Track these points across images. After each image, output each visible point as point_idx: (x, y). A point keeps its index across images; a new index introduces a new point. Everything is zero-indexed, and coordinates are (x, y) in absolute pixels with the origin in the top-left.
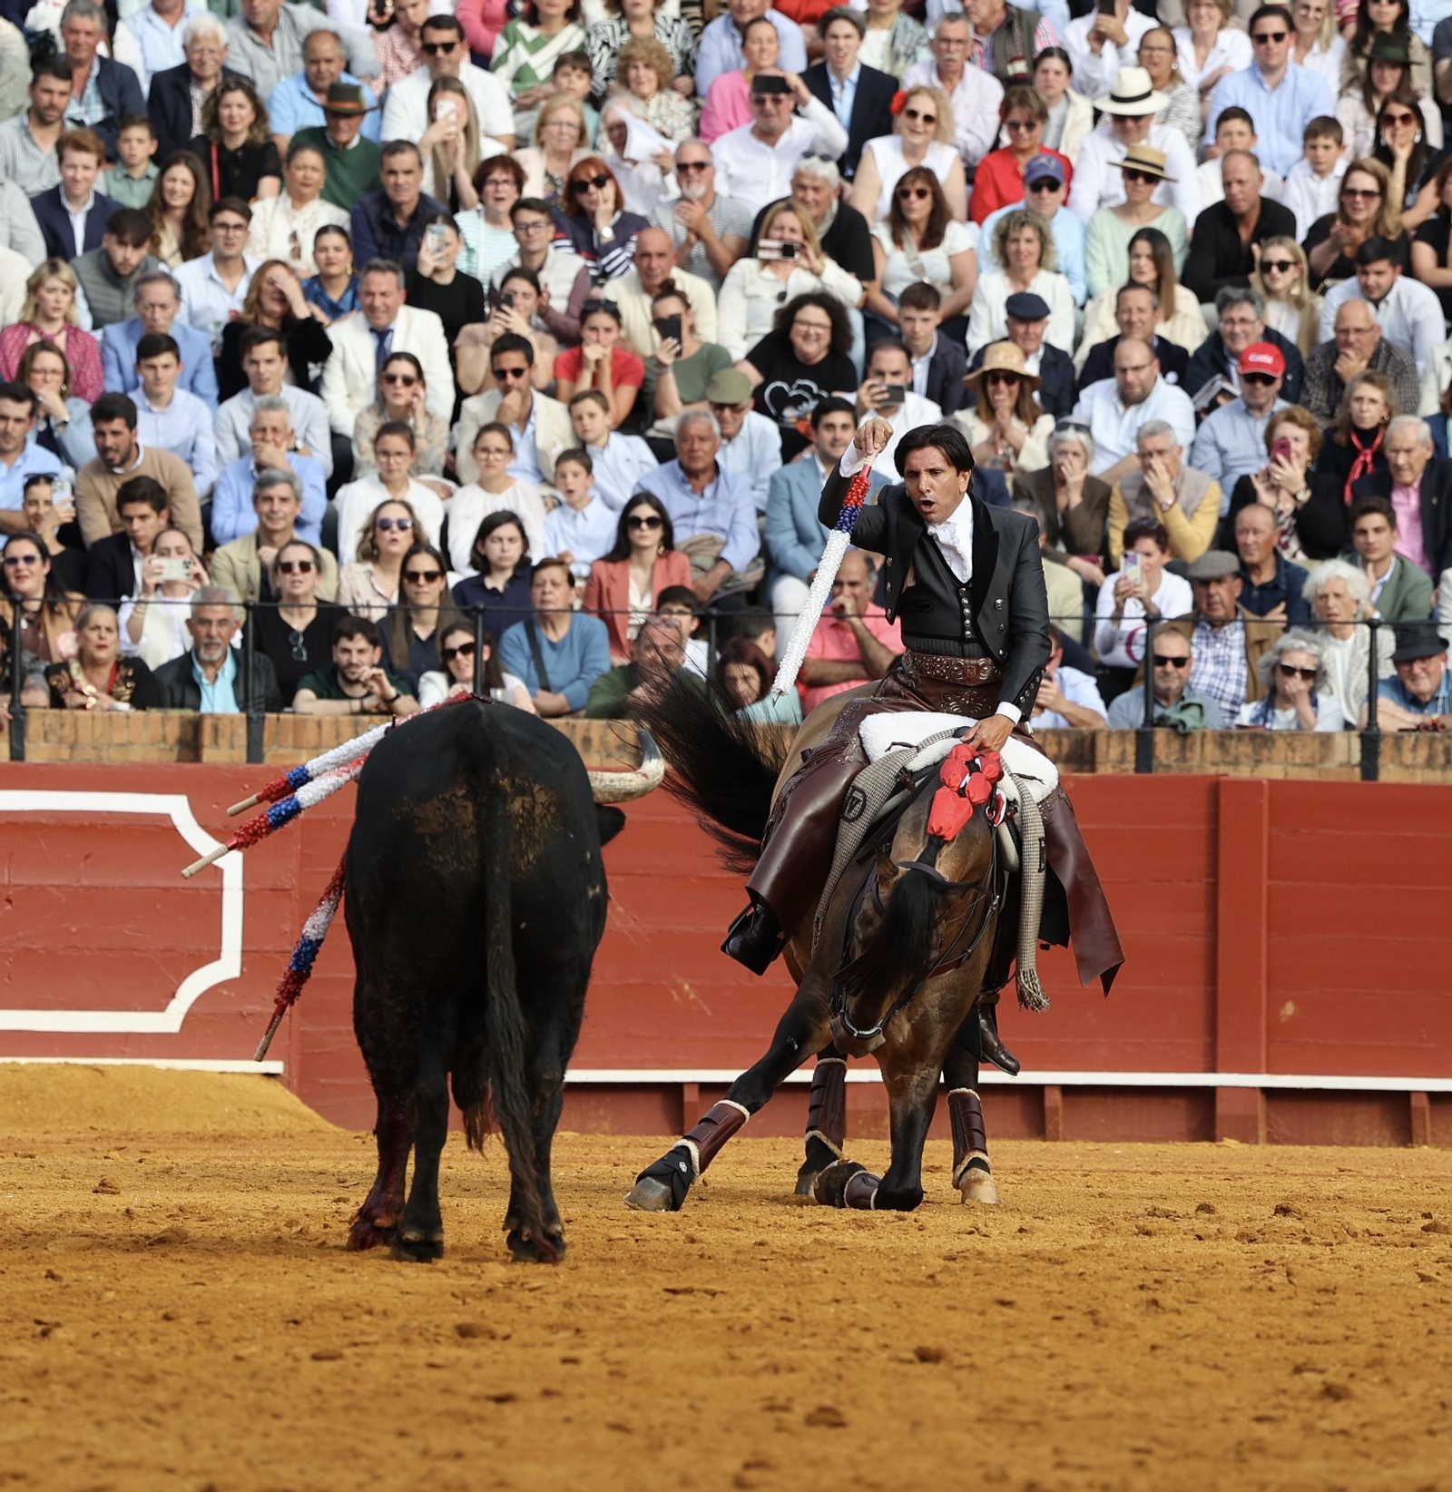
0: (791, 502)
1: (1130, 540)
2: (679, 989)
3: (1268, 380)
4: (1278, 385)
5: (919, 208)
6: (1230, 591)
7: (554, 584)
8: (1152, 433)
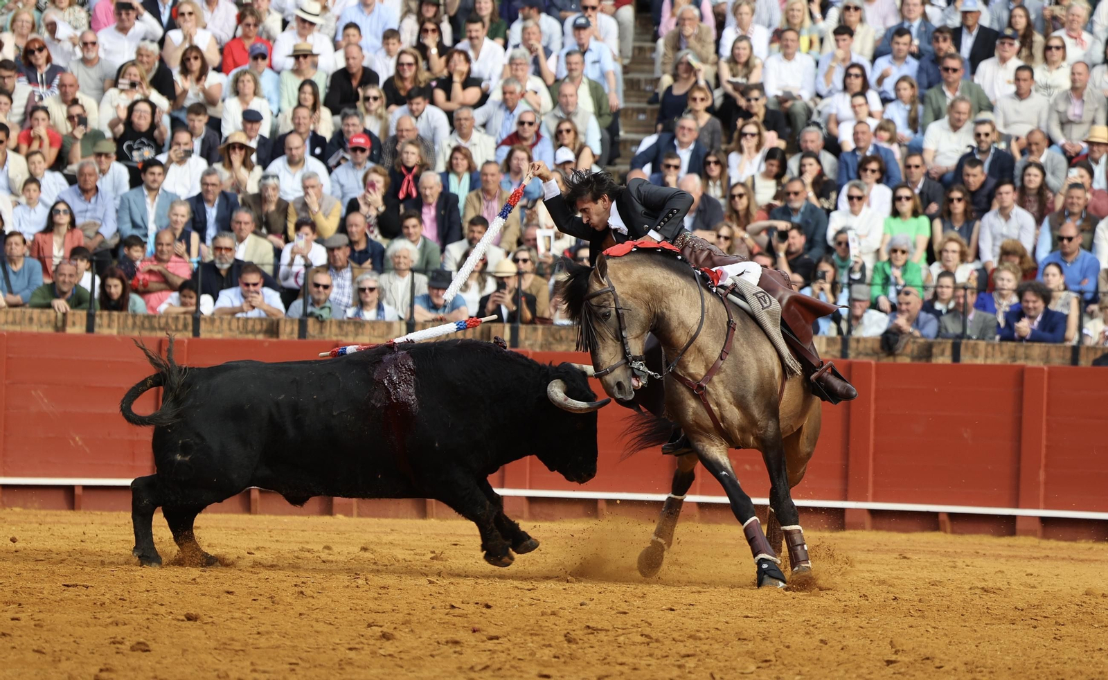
0: (130, 209)
1: (298, 227)
2: (74, 439)
3: (363, 150)
4: (367, 153)
5: (196, 65)
6: (344, 254)
7: (17, 244)
8: (309, 177)
